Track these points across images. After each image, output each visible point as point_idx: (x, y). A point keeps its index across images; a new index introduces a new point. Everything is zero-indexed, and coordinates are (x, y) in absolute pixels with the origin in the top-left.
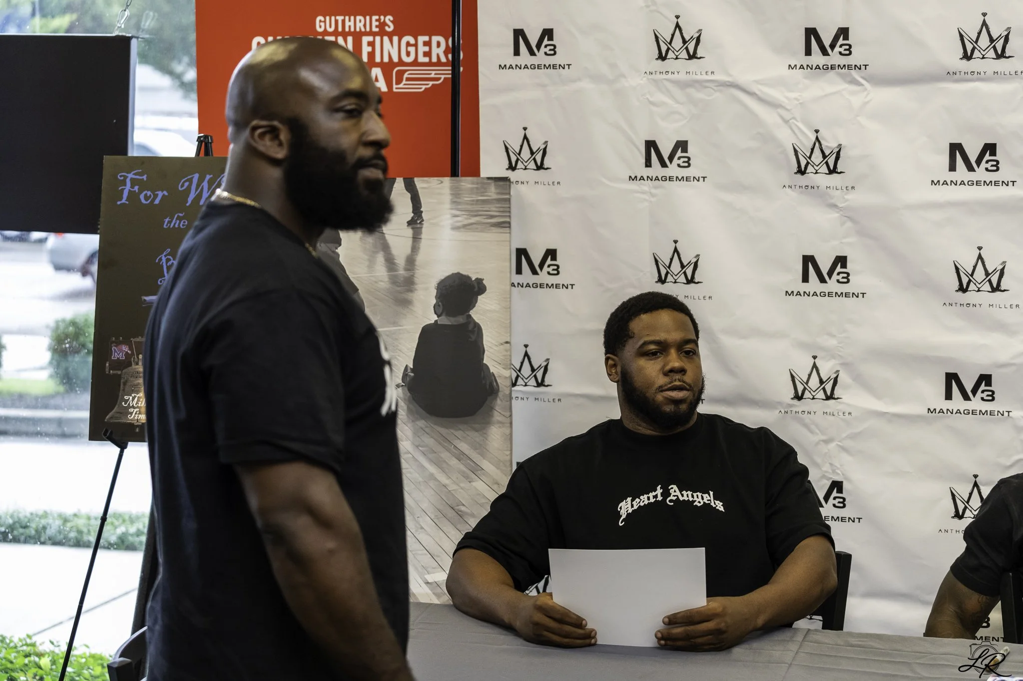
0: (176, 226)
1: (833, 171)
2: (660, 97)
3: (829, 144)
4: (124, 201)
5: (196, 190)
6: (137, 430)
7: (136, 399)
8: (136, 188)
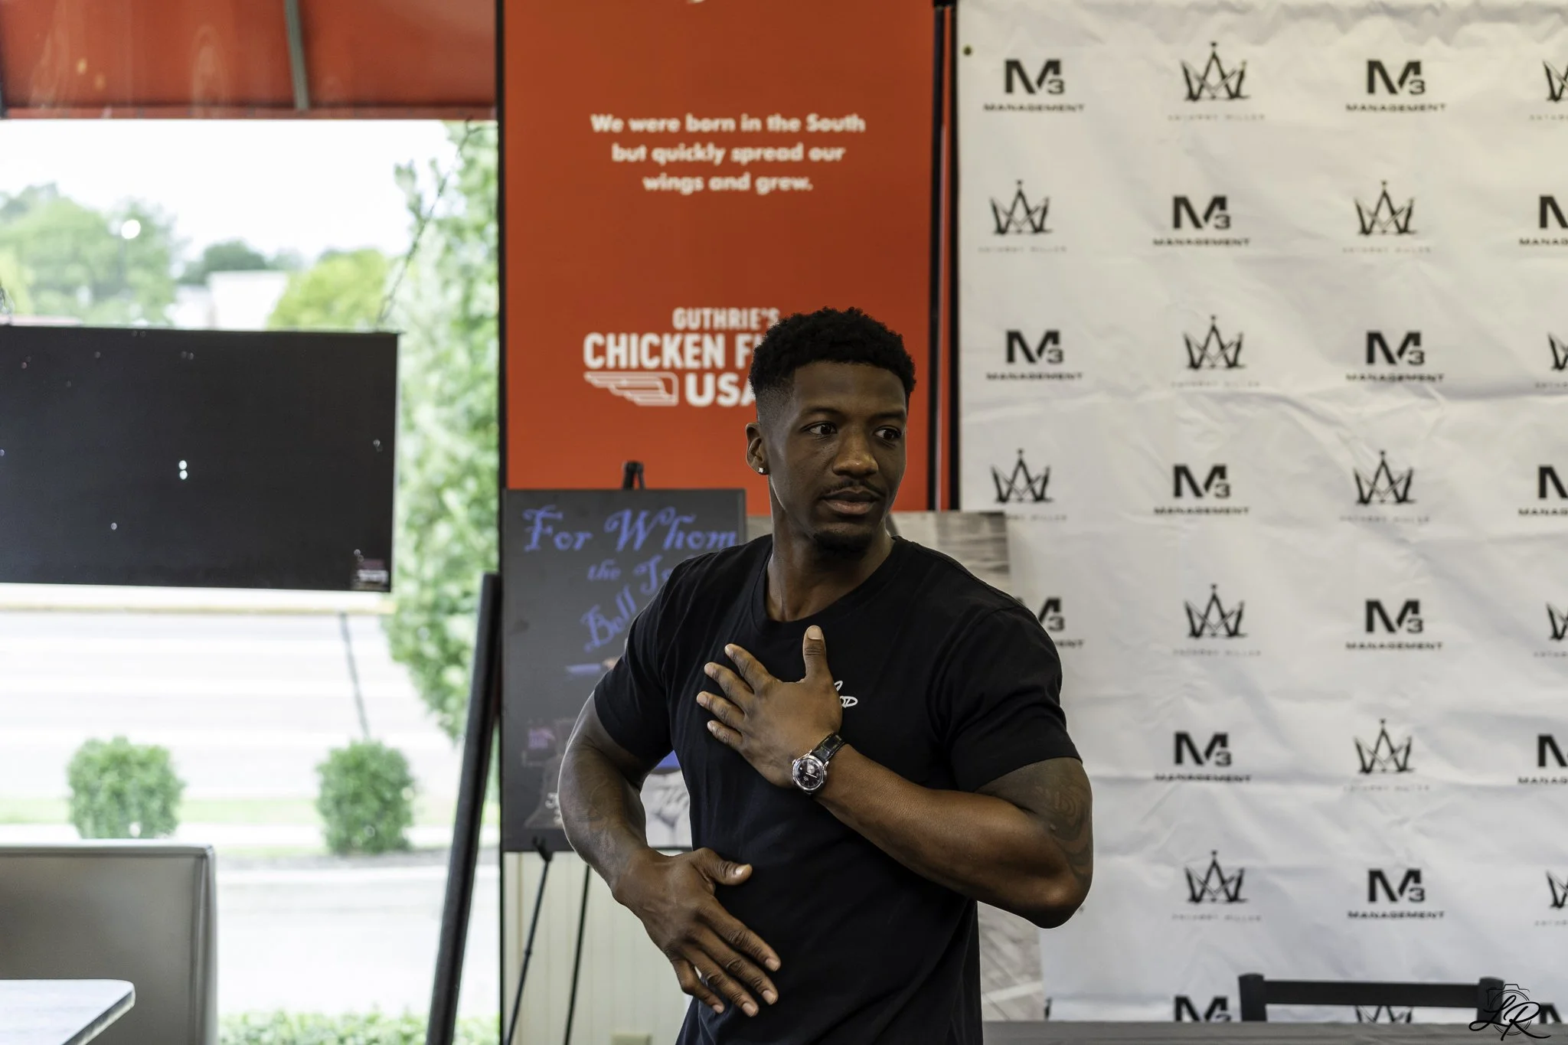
1: (1402, 499)
2: (1191, 413)
3: (1398, 469)
4: (534, 545)
5: (629, 531)
8: (549, 530)
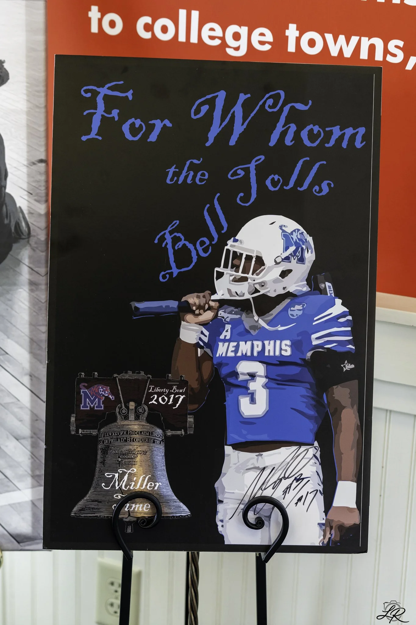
0: (189, 181)
4: (93, 135)
5: (223, 119)
6: (129, 530)
7: (126, 478)
8: (115, 113)
